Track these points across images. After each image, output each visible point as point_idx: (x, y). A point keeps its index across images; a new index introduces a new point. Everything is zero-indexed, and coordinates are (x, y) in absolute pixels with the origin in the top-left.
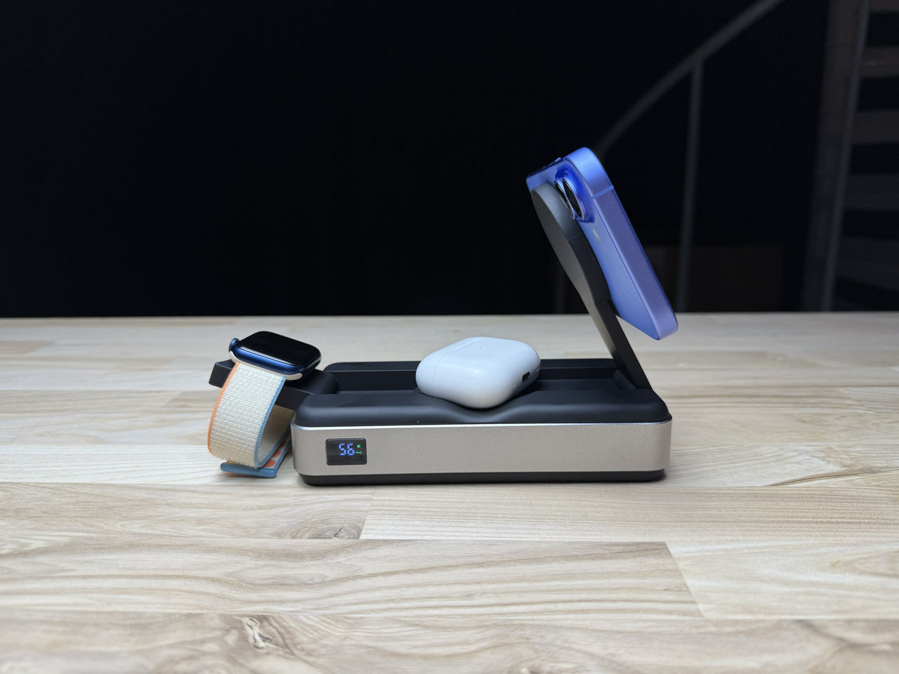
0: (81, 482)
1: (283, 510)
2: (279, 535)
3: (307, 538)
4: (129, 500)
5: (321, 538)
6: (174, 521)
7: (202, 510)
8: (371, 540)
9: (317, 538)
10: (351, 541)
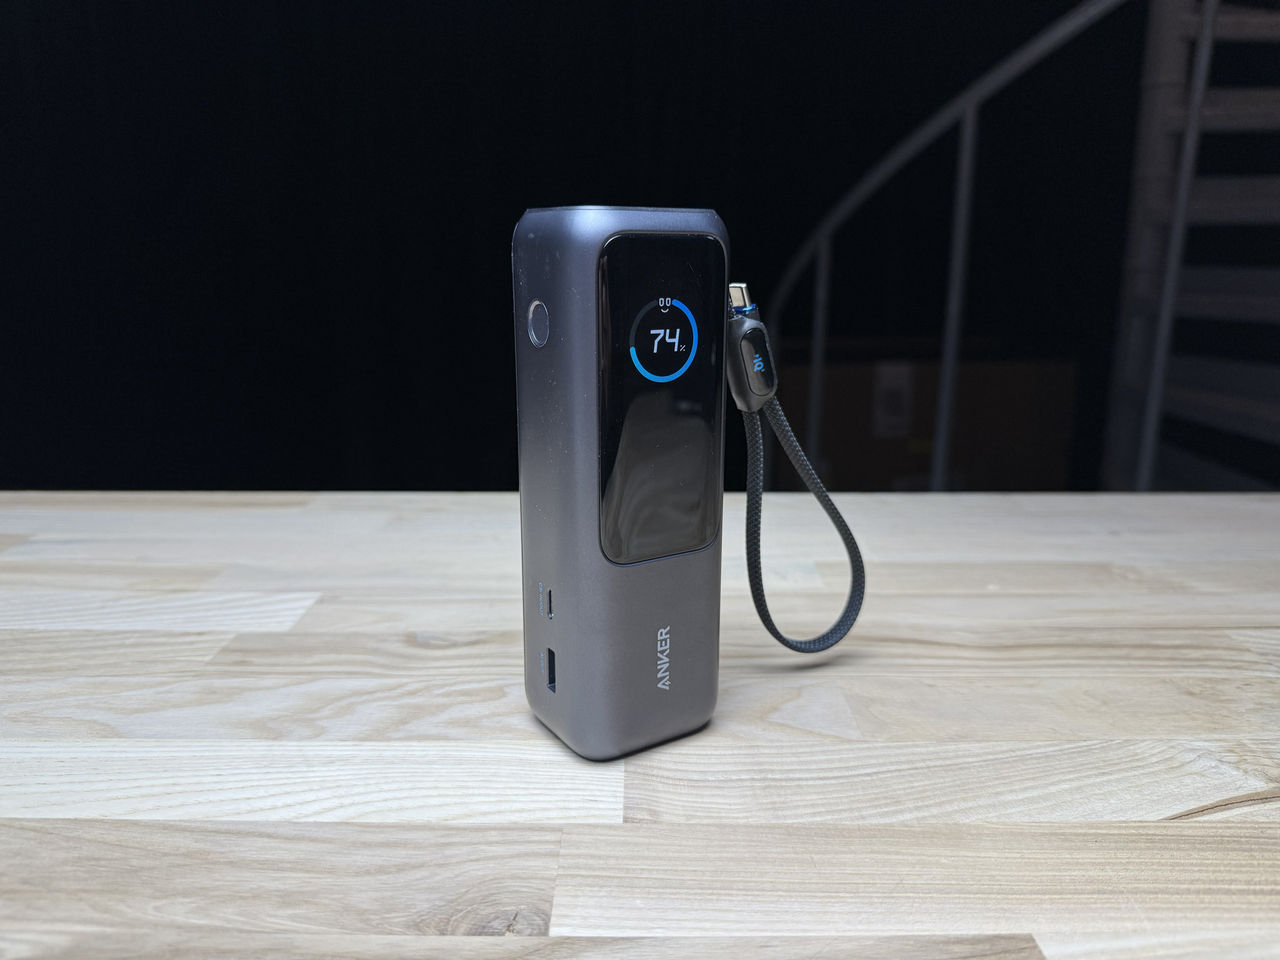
0: (83, 815)
1: (419, 874)
2: (417, 927)
3: (464, 934)
4: (166, 855)
5: (487, 934)
6: (241, 898)
7: (287, 874)
8: (569, 938)
9: (480, 934)
10: (536, 941)
